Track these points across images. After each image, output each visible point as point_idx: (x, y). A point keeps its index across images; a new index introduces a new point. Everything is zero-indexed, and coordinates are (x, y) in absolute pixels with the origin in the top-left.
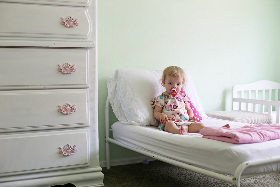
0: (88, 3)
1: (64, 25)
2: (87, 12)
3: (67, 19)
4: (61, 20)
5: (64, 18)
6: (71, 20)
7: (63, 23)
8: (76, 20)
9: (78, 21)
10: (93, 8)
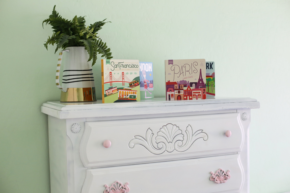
0: (240, 147)
1: (214, 181)
2: (239, 159)
3: (217, 173)
4: (209, 175)
5: (213, 173)
6: (221, 174)
7: (212, 179)
8: (227, 172)
9: (229, 174)
10: (246, 151)
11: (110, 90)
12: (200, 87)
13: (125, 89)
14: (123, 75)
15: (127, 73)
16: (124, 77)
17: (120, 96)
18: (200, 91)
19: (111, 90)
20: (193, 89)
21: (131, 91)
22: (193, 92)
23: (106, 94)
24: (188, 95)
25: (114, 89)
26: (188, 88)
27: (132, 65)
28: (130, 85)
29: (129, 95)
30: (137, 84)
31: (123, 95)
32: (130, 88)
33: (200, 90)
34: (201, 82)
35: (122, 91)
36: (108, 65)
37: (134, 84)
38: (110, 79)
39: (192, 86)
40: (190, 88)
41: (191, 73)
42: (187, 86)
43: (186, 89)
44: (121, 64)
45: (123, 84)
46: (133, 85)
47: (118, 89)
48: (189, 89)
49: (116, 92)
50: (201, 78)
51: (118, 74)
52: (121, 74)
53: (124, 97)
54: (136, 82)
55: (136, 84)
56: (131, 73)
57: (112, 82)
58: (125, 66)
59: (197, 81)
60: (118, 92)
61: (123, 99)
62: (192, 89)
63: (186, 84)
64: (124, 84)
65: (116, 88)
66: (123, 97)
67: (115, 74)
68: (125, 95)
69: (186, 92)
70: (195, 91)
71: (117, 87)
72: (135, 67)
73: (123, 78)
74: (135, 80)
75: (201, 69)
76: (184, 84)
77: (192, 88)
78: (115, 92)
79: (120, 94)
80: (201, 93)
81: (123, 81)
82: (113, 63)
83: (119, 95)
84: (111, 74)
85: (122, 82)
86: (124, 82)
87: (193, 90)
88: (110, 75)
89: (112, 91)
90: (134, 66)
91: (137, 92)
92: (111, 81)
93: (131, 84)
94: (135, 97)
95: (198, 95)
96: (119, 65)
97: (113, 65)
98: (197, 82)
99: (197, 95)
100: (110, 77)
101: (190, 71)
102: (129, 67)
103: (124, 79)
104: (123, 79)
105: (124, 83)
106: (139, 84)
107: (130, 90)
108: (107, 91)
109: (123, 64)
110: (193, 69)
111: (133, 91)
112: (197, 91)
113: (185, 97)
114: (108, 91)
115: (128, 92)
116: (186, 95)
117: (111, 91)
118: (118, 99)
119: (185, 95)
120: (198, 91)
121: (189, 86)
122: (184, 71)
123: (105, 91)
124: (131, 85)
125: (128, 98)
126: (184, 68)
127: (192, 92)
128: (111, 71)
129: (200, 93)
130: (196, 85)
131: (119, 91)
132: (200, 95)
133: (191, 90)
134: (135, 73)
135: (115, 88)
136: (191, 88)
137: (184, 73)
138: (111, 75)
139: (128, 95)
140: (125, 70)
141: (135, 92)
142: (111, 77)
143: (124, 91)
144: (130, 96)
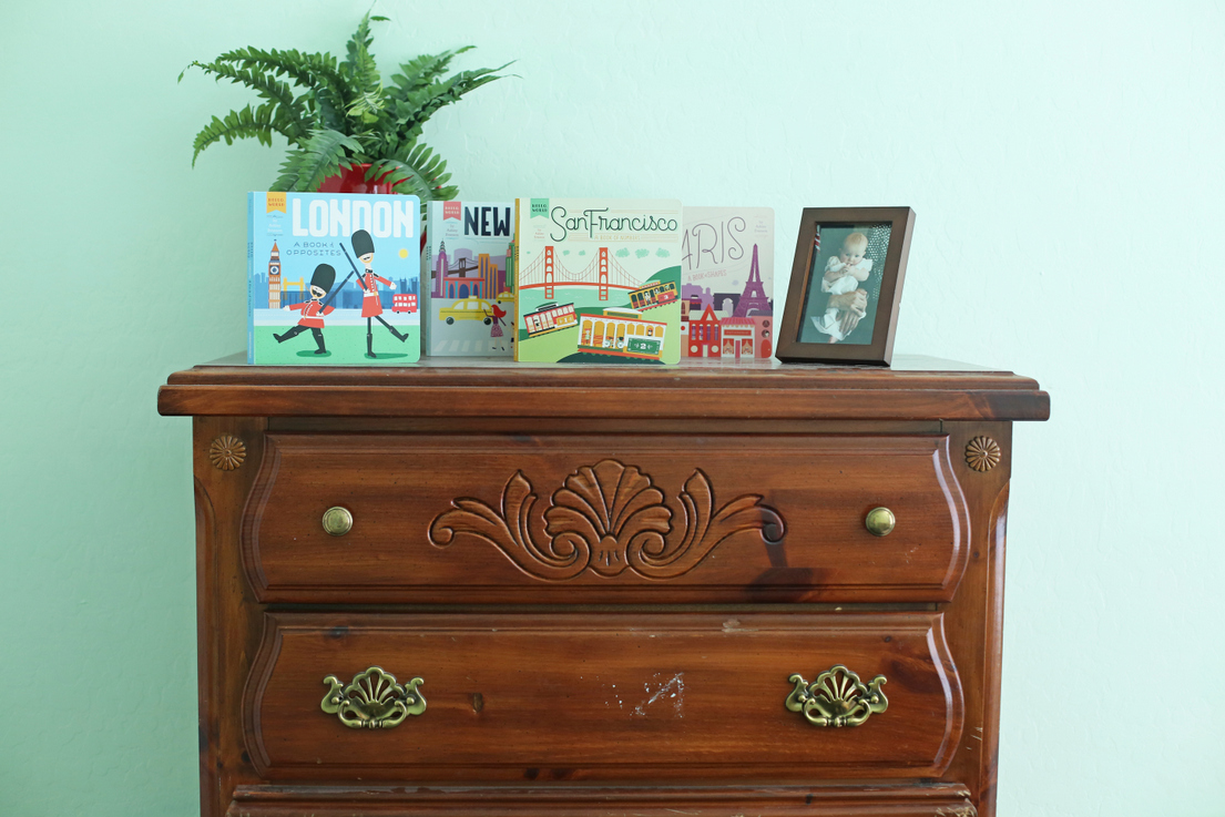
11: (542, 315)
12: (749, 311)
13: (609, 313)
14: (601, 258)
15: (623, 253)
16: (606, 266)
17: (588, 341)
18: (749, 328)
19: (548, 314)
20: (723, 319)
21: (635, 324)
22: (723, 328)
23: (528, 330)
24: (705, 342)
25: (560, 312)
26: (705, 316)
27: (648, 221)
28: (633, 298)
29: (627, 337)
30: (667, 297)
31: (598, 338)
32: (634, 311)
33: (751, 322)
34: (754, 294)
35: (594, 320)
36: (540, 218)
37: (652, 295)
38: (547, 273)
39: (719, 307)
40: (713, 316)
41: (718, 259)
42: (703, 305)
43: (699, 319)
44: (596, 215)
45: (604, 295)
46: (647, 297)
47: (578, 313)
48: (709, 318)
49: (569, 322)
50: (754, 280)
51: (582, 253)
52: (593, 253)
53: (605, 344)
54: (662, 289)
55: (661, 297)
56: (641, 253)
57: (553, 284)
58: (615, 225)
59: (740, 290)
60: (578, 324)
61: (601, 354)
62: (719, 319)
63: (700, 301)
64: (606, 296)
65: (571, 309)
66: (598, 346)
67: (566, 253)
68: (610, 338)
69: (698, 328)
70: (731, 328)
71: (576, 306)
72: (663, 226)
73: (604, 269)
74: (658, 281)
75: (755, 246)
76: (691, 300)
77: (719, 315)
78: (564, 323)
79: (588, 332)
80: (753, 333)
81: (603, 281)
82: (559, 213)
83: (584, 335)
84: (549, 253)
85: (600, 285)
86: (607, 285)
87: (725, 321)
88: (547, 257)
89: (554, 320)
90: (658, 226)
91: (664, 327)
92: (549, 281)
93: (640, 295)
94: (654, 346)
95: (744, 341)
96: (588, 219)
97: (563, 222)
98: (742, 293)
99: (738, 342)
100: (547, 265)
101: (717, 252)
102: (631, 226)
103: (606, 274)
104: (601, 273)
105: (606, 290)
106: (677, 297)
107: (634, 318)
108: (529, 319)
109: (603, 215)
110: (729, 243)
111: (645, 325)
112: (740, 328)
113: (694, 349)
114: (536, 317)
115: (621, 326)
116: (697, 338)
117: (550, 318)
118: (575, 351)
119: (694, 339)
120: (743, 328)
121: (709, 306)
122: (694, 251)
123: (521, 318)
124: (637, 298)
125: (621, 350)
126: (693, 240)
127: (719, 328)
128: (551, 243)
129: (749, 333)
130: (735, 304)
131: (583, 319)
132: (750, 341)
133: (718, 322)
134: (662, 253)
135: (565, 309)
136: (716, 313)
137: (694, 259)
138: (552, 257)
139: (622, 339)
140: (614, 242)
141: (654, 326)
142: (552, 265)
143: (606, 322)
144: (633, 342)
